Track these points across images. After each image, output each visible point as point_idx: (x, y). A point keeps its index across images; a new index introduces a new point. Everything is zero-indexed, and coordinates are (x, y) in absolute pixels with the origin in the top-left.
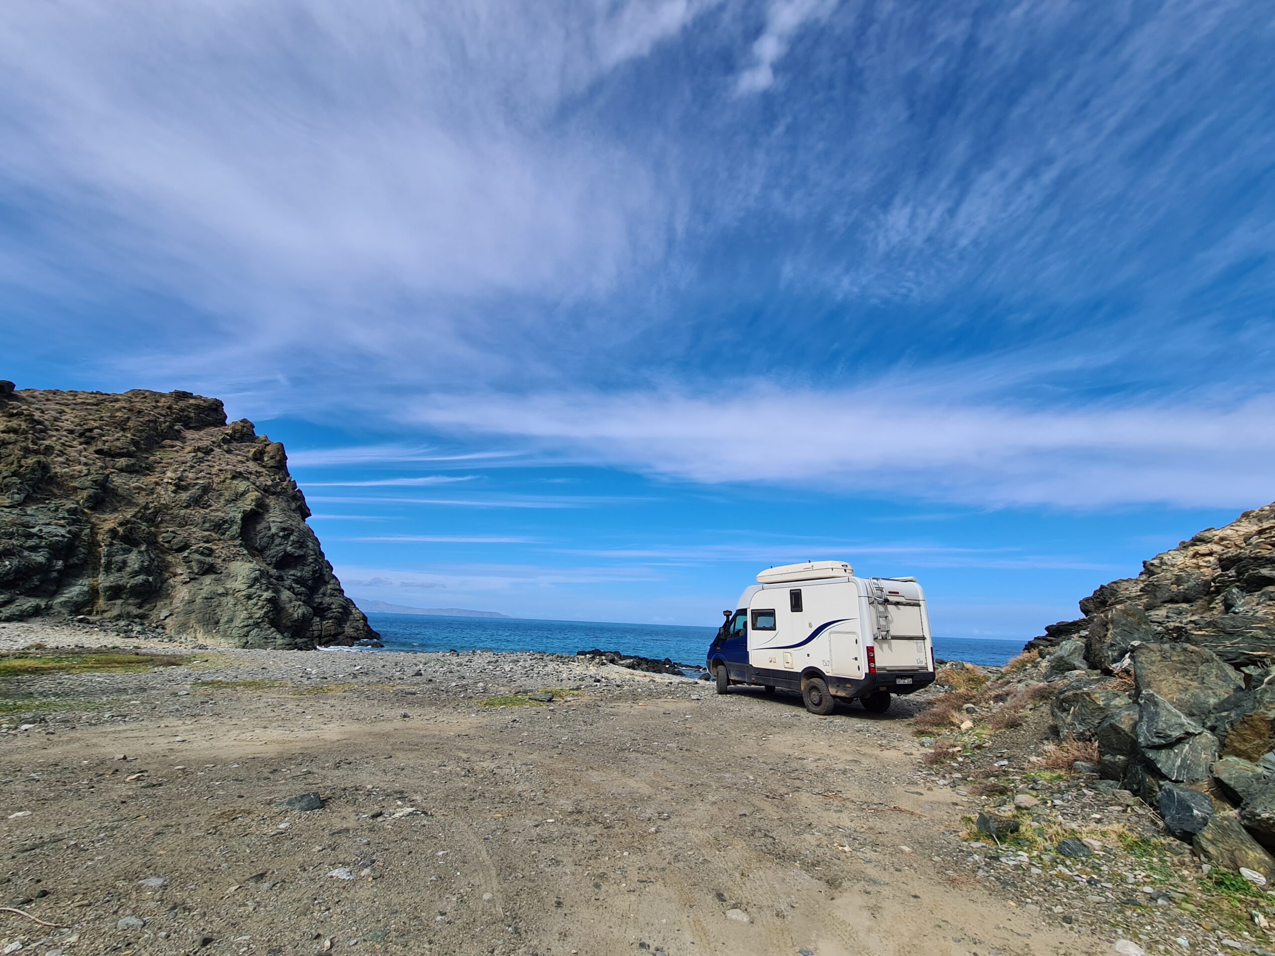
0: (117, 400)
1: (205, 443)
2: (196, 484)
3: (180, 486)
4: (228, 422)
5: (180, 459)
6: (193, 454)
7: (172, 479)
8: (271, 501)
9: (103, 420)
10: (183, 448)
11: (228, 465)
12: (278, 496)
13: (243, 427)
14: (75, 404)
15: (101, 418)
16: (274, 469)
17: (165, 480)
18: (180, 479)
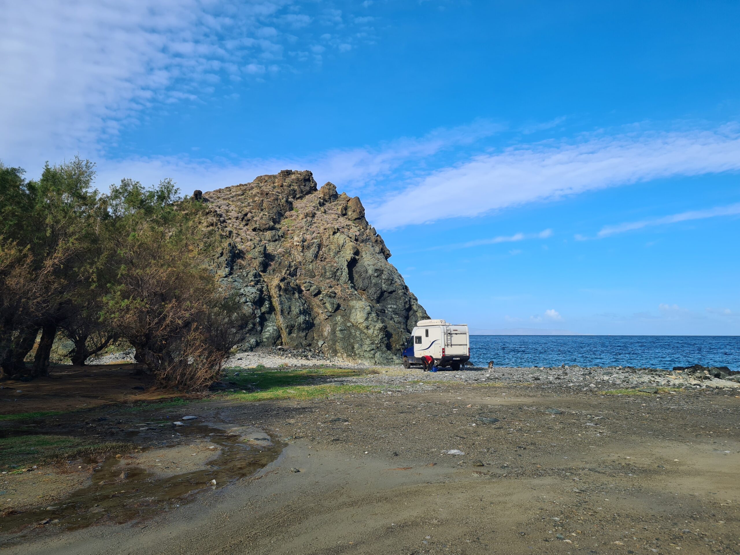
0: (252, 188)
1: (310, 209)
2: (313, 243)
3: (305, 247)
4: (318, 187)
5: (298, 225)
6: (305, 220)
7: (298, 242)
8: (362, 247)
9: (250, 206)
10: (297, 216)
11: (328, 224)
12: (366, 242)
13: (329, 189)
14: (232, 197)
15: (249, 205)
16: (358, 220)
17: (295, 244)
18: (304, 241)
